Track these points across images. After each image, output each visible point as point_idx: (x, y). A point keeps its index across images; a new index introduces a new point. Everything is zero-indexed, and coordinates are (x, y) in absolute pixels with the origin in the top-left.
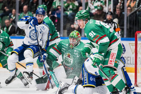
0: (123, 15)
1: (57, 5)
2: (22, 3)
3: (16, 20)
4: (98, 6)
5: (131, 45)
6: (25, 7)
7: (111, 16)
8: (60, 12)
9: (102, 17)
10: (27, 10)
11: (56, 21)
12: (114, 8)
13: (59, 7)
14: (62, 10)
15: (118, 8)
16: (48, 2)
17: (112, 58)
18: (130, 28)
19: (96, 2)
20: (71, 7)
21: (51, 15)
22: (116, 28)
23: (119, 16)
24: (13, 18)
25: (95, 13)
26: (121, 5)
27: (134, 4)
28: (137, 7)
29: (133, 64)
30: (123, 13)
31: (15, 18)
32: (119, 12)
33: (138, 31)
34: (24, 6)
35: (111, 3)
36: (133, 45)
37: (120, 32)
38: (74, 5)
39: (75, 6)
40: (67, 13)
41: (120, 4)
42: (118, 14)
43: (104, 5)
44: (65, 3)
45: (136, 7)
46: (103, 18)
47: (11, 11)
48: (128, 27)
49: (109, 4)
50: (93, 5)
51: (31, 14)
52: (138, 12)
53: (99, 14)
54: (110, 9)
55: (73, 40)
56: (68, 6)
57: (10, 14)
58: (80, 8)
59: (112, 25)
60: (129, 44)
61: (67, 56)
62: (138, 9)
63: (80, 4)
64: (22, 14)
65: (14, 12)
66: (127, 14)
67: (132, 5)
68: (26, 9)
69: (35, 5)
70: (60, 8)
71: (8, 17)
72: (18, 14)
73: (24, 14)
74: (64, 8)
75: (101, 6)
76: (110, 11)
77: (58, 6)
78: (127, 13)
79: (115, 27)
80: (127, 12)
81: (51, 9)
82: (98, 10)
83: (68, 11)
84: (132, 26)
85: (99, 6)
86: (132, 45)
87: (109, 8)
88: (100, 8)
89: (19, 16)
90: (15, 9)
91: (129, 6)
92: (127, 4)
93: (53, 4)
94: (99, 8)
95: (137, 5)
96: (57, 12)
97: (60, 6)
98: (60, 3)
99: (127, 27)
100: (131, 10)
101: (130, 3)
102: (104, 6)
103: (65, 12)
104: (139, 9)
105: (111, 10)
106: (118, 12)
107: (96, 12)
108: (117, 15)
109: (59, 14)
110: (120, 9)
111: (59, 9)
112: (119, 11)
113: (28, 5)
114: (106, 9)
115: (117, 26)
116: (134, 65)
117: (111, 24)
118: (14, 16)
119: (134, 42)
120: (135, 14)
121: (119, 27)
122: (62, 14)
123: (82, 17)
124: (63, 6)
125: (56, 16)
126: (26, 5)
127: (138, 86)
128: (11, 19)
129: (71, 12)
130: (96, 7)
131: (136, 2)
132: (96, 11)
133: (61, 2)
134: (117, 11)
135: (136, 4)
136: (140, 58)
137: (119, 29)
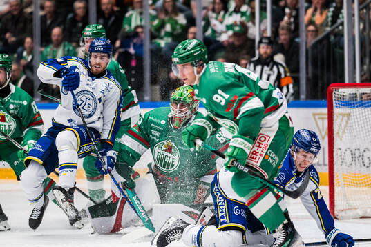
0: (297, 46)
1: (133, 25)
2: (49, 22)
3: (34, 63)
4: (235, 24)
5: (317, 117)
6: (56, 31)
7: (270, 47)
8: (142, 41)
9: (244, 52)
10: (60, 38)
11: (133, 64)
12: (274, 29)
13: (139, 30)
14: (146, 37)
15: (283, 29)
16: (113, 18)
17: (259, 146)
18: (315, 77)
19: (231, 15)
20: (168, 28)
21: (121, 50)
22: (283, 76)
23: (286, 47)
24: (26, 60)
25: (227, 41)
26: (292, 20)
27: (324, 16)
28: (330, 24)
29: (325, 165)
30: (297, 40)
31: (32, 60)
32: (287, 37)
33: (334, 82)
34: (53, 28)
35: (266, 17)
36: (323, 119)
37: (291, 86)
38: (176, 22)
39: (178, 27)
40: (159, 44)
41: (289, 18)
42: (284, 42)
43: (248, 21)
44: (154, 18)
45: (327, 26)
46: (248, 53)
47: (21, 43)
48: (310, 75)
49: (262, 18)
50: (221, 22)
51: (71, 48)
52: (332, 38)
53: (237, 43)
54: (265, 30)
55: (180, 108)
56: (162, 25)
57: (20, 49)
58: (192, 30)
59: (271, 69)
60: (314, 115)
61: (163, 148)
62: (334, 30)
63: (191, 21)
64: (48, 49)
65: (28, 43)
66: (306, 43)
67: (318, 19)
68: (59, 36)
69: (80, 25)
70: (142, 32)
71: (15, 55)
72: (38, 49)
73: (55, 49)
74: (153, 30)
75: (243, 25)
76: (265, 35)
77: (137, 27)
78: (305, 40)
79: (279, 74)
80: (307, 36)
81: (120, 36)
82: (235, 34)
83: (162, 38)
84: (319, 72)
85: (238, 23)
86: (319, 118)
87: (262, 28)
88: (241, 30)
89: (41, 52)
90: (32, 36)
91: (311, 22)
92: (305, 18)
93: (125, 21)
94: (237, 29)
95: (330, 19)
96: (135, 41)
97: (141, 27)
98: (141, 20)
99: (307, 73)
100: (316, 32)
101: (313, 15)
102: (250, 24)
103: (154, 41)
104: (336, 30)
105: (266, 33)
106: (283, 37)
107: (231, 40)
108: (282, 45)
109: (139, 47)
110: (289, 30)
111: (140, 34)
112: (285, 34)
113: (62, 27)
114: (254, 32)
115: (285, 72)
116: (327, 167)
117: (268, 68)
118: (29, 54)
119: (325, 111)
120: (325, 42)
121: (288, 74)
122: (147, 47)
123: (188, 56)
124: (148, 27)
125: (132, 51)
126: (59, 25)
127: (338, 217)
128: (23, 62)
129: (169, 40)
130: (229, 27)
131: (329, 12)
132: (230, 37)
133: (143, 16)
134: (282, 35)
135: (327, 17)
136: (340, 149)
137: (290, 78)
